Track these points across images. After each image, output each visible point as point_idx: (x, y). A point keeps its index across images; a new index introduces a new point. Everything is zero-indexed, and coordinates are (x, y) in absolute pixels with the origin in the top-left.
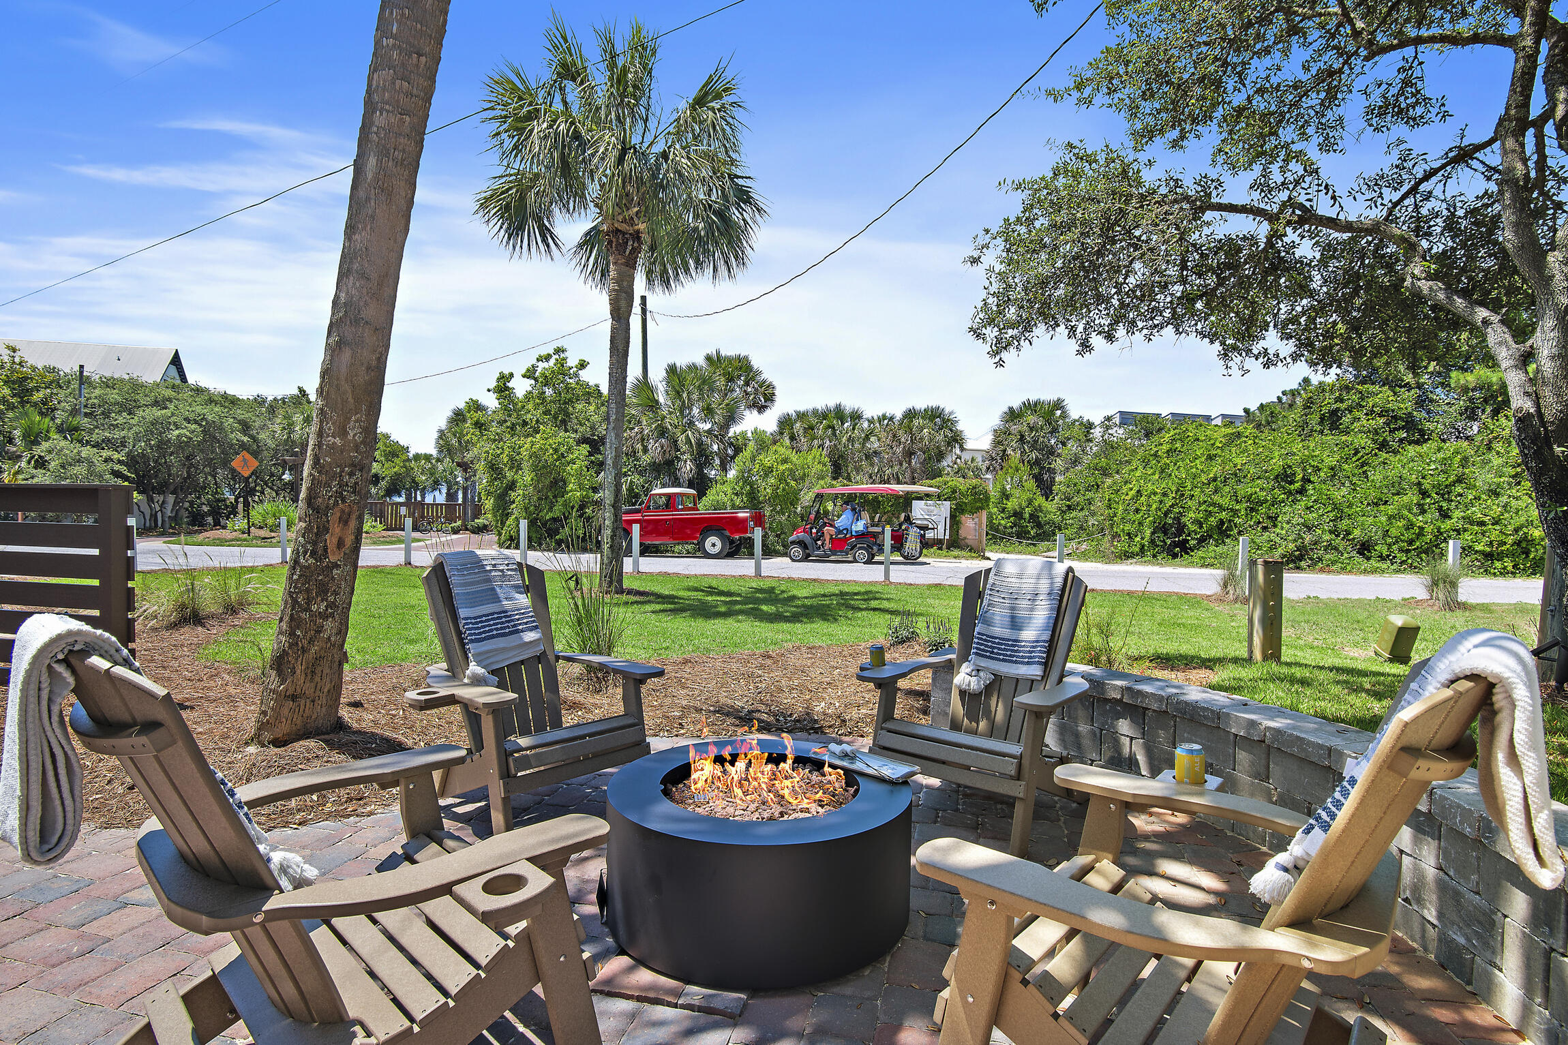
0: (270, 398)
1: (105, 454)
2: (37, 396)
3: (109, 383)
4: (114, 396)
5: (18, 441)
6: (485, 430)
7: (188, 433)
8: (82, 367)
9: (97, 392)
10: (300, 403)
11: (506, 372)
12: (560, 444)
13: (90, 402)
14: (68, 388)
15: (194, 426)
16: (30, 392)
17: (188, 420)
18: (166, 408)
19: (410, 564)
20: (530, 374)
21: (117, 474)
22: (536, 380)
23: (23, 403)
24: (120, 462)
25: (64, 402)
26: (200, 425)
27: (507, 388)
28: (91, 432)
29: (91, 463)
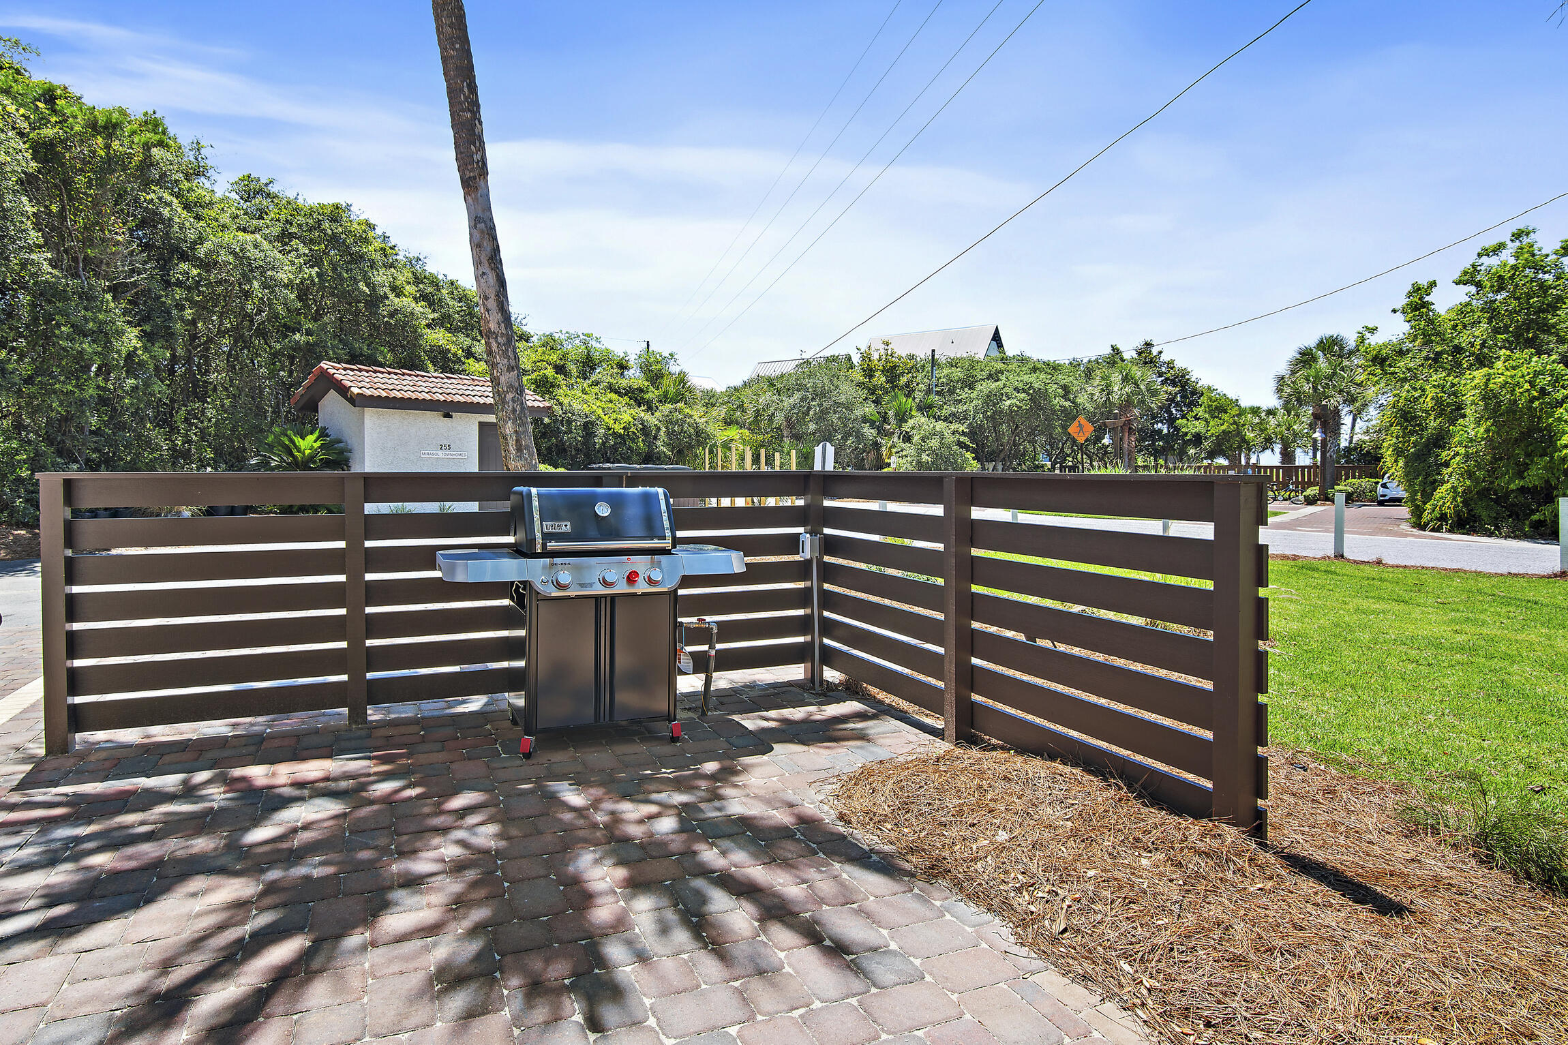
0: (1085, 360)
1: (953, 427)
2: (903, 380)
3: (953, 364)
4: (957, 374)
5: (892, 420)
6: (1390, 366)
7: (1018, 403)
8: (933, 351)
9: (946, 372)
10: (1115, 362)
11: (1424, 282)
12: (1536, 374)
13: (940, 381)
14: (923, 371)
15: (1023, 395)
16: (898, 377)
17: (1016, 389)
18: (997, 380)
19: (1342, 556)
20: (1469, 277)
21: (960, 444)
22: (1479, 285)
23: (893, 388)
24: (964, 434)
25: (921, 382)
26: (1028, 394)
27: (1426, 305)
28: (941, 408)
29: (942, 437)
